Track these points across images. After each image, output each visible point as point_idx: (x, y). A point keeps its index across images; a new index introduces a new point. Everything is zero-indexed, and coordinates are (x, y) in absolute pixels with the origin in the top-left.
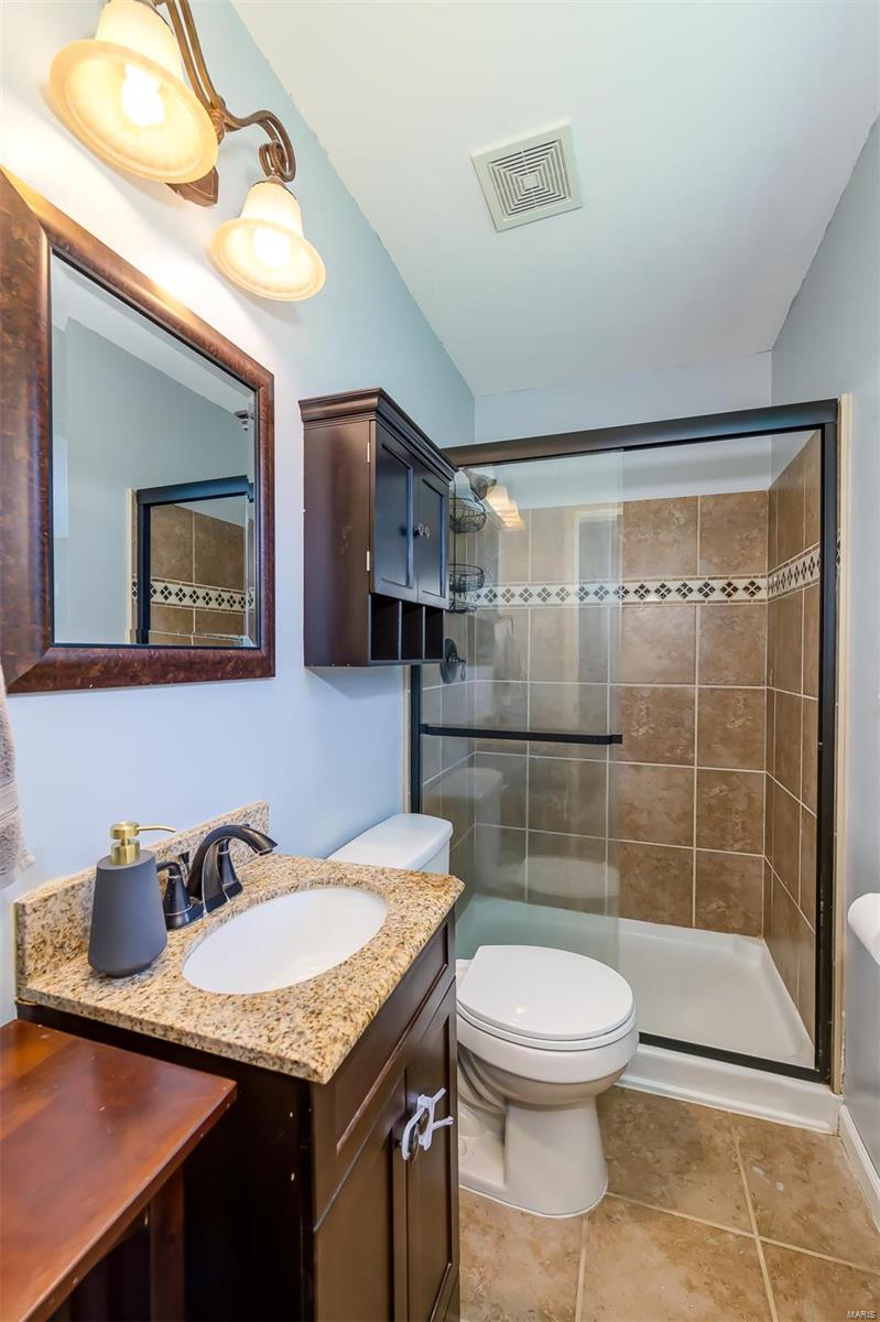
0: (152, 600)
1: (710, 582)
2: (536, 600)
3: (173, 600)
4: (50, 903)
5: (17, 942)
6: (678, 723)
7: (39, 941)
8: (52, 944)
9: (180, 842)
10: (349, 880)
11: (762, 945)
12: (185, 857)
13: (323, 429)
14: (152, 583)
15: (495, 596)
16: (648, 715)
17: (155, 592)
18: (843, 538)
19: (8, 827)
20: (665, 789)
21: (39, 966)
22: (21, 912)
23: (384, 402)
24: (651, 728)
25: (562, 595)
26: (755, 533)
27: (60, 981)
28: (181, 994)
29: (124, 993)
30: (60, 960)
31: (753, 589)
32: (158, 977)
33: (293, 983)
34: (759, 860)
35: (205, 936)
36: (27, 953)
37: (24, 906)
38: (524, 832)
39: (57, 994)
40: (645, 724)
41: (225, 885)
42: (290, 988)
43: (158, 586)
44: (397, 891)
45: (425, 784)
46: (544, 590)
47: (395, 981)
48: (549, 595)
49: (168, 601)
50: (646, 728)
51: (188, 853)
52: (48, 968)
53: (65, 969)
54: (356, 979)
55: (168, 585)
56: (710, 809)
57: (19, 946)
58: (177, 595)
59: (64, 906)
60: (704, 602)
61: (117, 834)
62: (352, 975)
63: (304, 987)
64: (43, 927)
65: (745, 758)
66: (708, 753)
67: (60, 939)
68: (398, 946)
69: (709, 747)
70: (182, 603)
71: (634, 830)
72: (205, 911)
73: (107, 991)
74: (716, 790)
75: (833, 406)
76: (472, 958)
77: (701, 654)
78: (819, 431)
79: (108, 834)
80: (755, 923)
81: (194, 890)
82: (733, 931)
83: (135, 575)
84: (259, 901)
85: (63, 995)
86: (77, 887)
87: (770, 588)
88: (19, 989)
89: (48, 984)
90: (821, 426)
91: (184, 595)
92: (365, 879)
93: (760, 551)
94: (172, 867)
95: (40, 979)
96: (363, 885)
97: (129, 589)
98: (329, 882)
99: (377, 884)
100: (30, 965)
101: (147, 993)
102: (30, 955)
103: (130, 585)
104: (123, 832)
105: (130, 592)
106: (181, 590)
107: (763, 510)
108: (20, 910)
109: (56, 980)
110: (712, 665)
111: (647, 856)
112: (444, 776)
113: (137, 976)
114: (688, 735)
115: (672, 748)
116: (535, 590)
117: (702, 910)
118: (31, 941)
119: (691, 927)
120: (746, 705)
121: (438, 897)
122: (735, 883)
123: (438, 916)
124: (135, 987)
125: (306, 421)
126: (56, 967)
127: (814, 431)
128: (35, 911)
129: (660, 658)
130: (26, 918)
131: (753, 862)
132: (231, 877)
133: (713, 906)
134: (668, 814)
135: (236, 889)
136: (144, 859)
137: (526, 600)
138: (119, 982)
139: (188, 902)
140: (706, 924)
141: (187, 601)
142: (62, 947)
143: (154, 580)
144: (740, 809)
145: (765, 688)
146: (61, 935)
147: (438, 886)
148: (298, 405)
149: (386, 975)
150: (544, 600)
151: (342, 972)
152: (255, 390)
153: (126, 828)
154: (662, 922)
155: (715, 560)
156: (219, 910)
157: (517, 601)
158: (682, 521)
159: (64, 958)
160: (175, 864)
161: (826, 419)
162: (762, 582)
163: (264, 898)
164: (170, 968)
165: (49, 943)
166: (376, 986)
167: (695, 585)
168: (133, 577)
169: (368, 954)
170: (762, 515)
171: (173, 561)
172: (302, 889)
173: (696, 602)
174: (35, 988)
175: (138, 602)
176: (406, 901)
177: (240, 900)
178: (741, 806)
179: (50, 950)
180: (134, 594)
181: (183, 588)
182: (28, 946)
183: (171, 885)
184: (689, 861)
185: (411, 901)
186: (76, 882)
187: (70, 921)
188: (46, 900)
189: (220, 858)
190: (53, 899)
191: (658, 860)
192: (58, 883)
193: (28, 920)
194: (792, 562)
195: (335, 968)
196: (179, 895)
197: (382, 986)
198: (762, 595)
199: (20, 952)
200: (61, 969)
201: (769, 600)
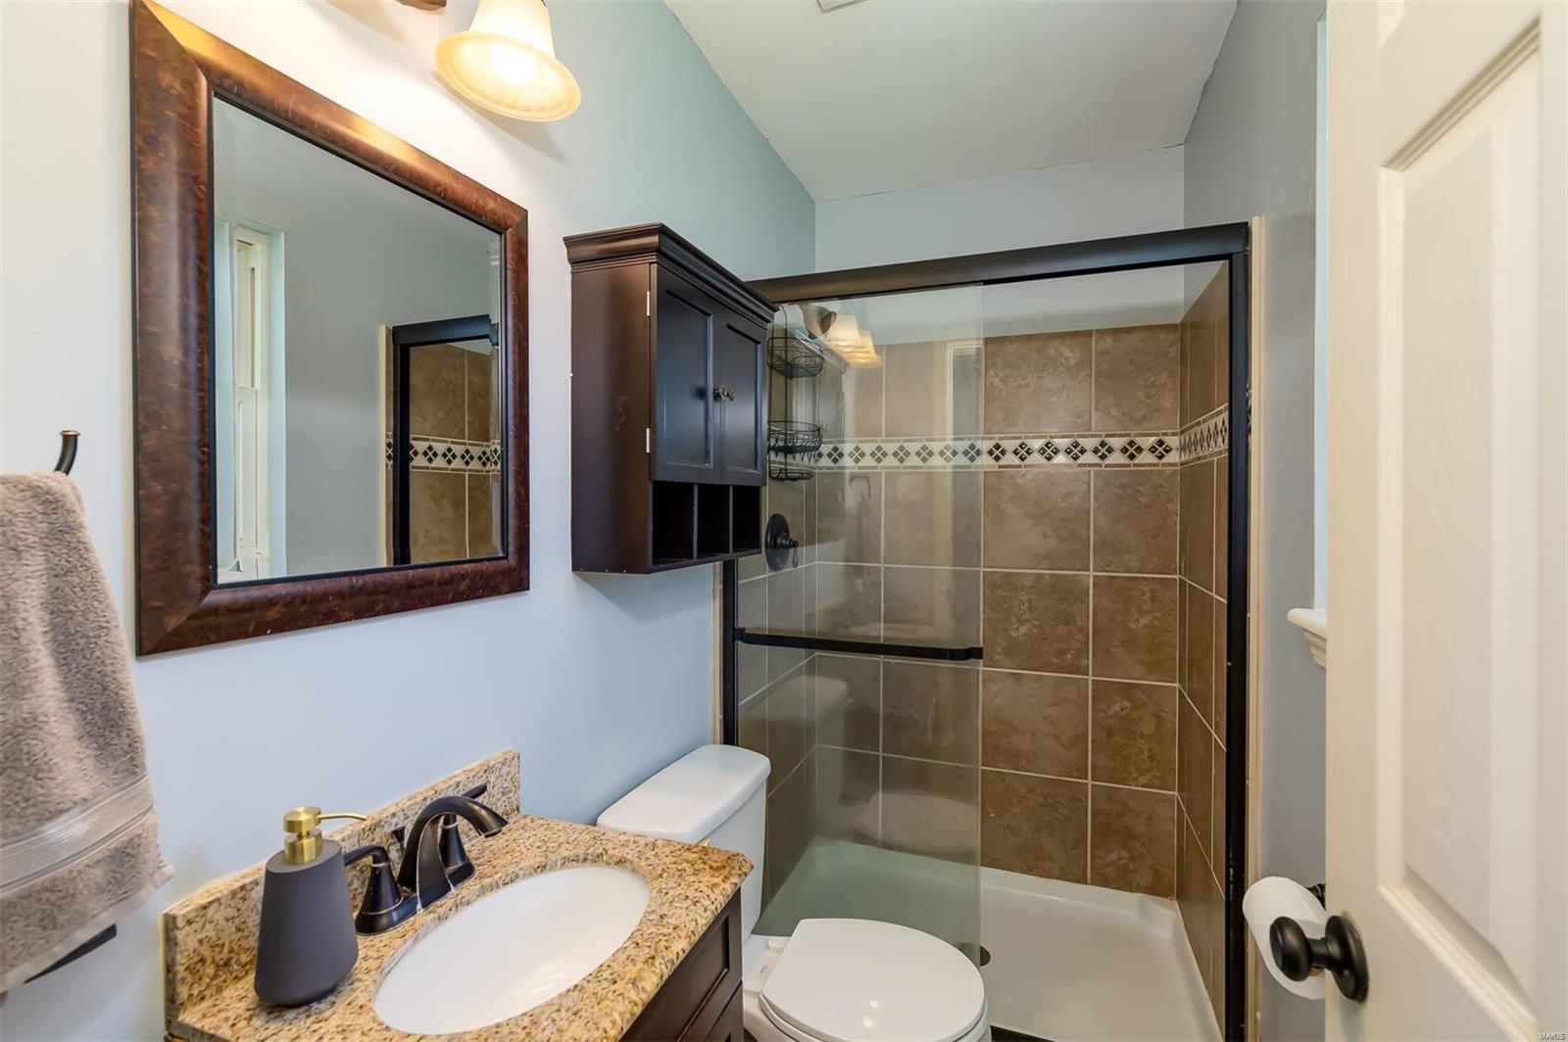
0: (411, 464)
1: (1107, 440)
2: (890, 461)
3: (439, 462)
4: (210, 912)
5: (166, 962)
6: (1068, 620)
7: (196, 959)
8: (214, 961)
9: (394, 815)
10: (611, 857)
11: (1173, 909)
12: (398, 834)
13: (598, 273)
14: (412, 442)
15: (841, 455)
16: (1031, 608)
17: (416, 453)
18: (1255, 403)
19: (131, 839)
20: (1051, 705)
21: (196, 992)
22: (171, 926)
23: (667, 240)
24: (1034, 626)
25: (925, 454)
26: (1164, 378)
27: (220, 1011)
28: (363, 1034)
29: (294, 1030)
30: (225, 981)
31: (1161, 449)
32: (340, 1007)
33: (501, 1019)
34: (1170, 799)
35: (416, 940)
36: (179, 977)
37: (174, 918)
38: (878, 756)
39: (212, 1032)
40: (1027, 620)
41: (452, 868)
42: (498, 1026)
43: (420, 446)
44: (665, 875)
45: (743, 702)
46: (901, 448)
47: (632, 1014)
48: (907, 454)
49: (433, 465)
50: (1029, 625)
51: (404, 828)
52: (208, 993)
53: (231, 992)
54: (582, 1013)
55: (433, 444)
56: (1110, 732)
57: (169, 968)
58: (445, 455)
59: (231, 912)
60: (1100, 466)
61: (292, 826)
62: (580, 1005)
63: (517, 1025)
64: (201, 942)
65: (1154, 667)
66: (1105, 660)
67: (225, 955)
68: (646, 962)
69: (1107, 651)
70: (452, 466)
71: (1014, 758)
72: (419, 906)
73: (273, 1026)
74: (1116, 708)
75: (1242, 231)
76: (790, 935)
77: (1096, 532)
78: (1227, 261)
79: (281, 825)
80: (1166, 880)
81: (407, 878)
82: (1138, 889)
83: (391, 433)
84: (492, 888)
85: (219, 1033)
86: (248, 888)
87: (1183, 449)
88: (168, 1023)
89: (204, 1016)
90: (1228, 257)
91: (454, 456)
92: (629, 857)
93: (1169, 401)
94: (377, 853)
95: (197, 1008)
96: (627, 864)
97: (383, 452)
98: (585, 860)
99: (643, 863)
100: (183, 991)
101: (321, 1031)
102: (183, 979)
103: (383, 447)
104: (300, 822)
105: (383, 455)
106: (449, 450)
107: (1174, 348)
108: (170, 923)
109: (215, 1009)
110: (1110, 547)
111: (1030, 791)
112: (770, 691)
113: (315, 1005)
114: (1079, 636)
115: (1061, 653)
116: (890, 448)
117: (1099, 861)
118: (183, 961)
119: (1086, 884)
120: (1153, 599)
121: (715, 885)
122: (1140, 827)
123: (708, 913)
124: (309, 1021)
125: (574, 262)
126: (219, 990)
127: (1222, 262)
128: (189, 922)
129: (1045, 536)
130: (178, 933)
131: (1163, 801)
132: (458, 857)
133: (1113, 857)
134: (1057, 738)
135: (466, 871)
136: (329, 853)
137: (879, 460)
138: (291, 1015)
139: (397, 895)
140: (1103, 881)
141: (458, 464)
142: (227, 964)
143: (415, 439)
144: (1146, 732)
145: (1177, 577)
146: (226, 949)
147: (718, 869)
148: (563, 243)
149: (622, 1006)
150: (901, 460)
151: (568, 1002)
152: (500, 234)
153: (304, 818)
154: (1050, 876)
155: (1114, 413)
156: (438, 903)
157: (868, 461)
158: (1073, 362)
159: (230, 978)
160: (381, 849)
161: (1233, 247)
162: (1173, 441)
163: (501, 882)
164: (358, 993)
165: (209, 961)
166: (605, 1023)
167: (1089, 443)
168: (387, 436)
169: (606, 975)
170: (1171, 355)
171: (440, 413)
172: (552, 868)
173: (1090, 465)
174: (187, 1021)
175: (394, 467)
176: (671, 892)
177: (470, 886)
178: (1147, 727)
179: (210, 970)
180: (389, 457)
181: (452, 446)
182: (180, 969)
183: (376, 877)
184: (1083, 799)
185: (679, 891)
186: (247, 881)
187: (239, 930)
188: (205, 908)
189: (446, 833)
190: (215, 906)
191: (1045, 797)
192: (223, 883)
193: (180, 935)
194: (1205, 421)
195: (561, 995)
196: (386, 887)
197: (614, 1023)
198: (1173, 457)
199: (171, 975)
200: (226, 993)
201: (1181, 464)
